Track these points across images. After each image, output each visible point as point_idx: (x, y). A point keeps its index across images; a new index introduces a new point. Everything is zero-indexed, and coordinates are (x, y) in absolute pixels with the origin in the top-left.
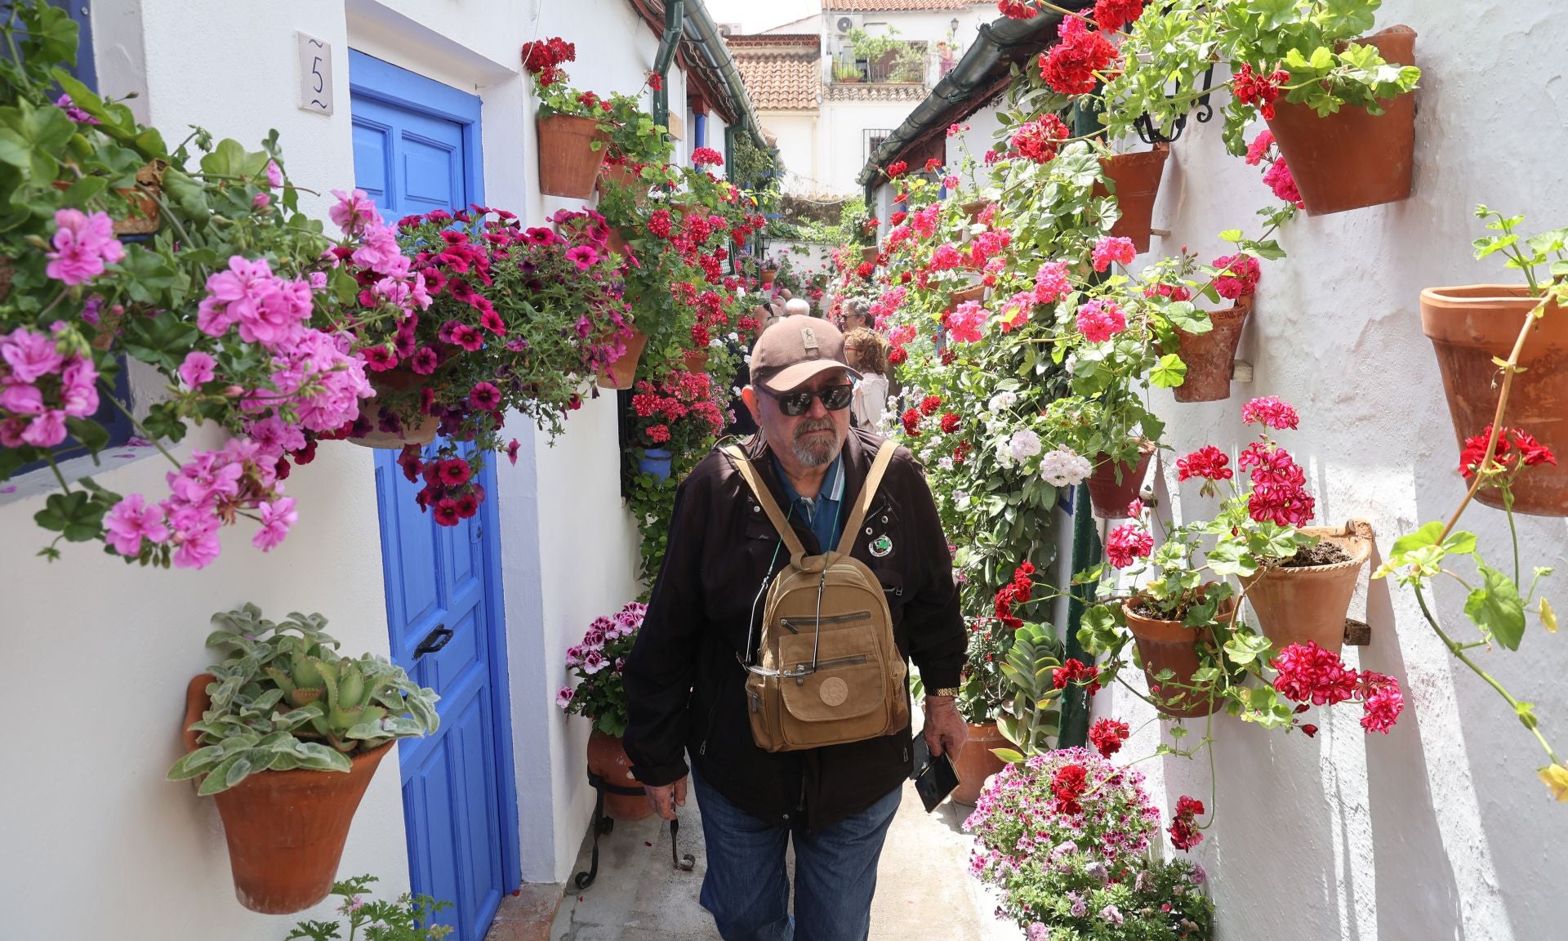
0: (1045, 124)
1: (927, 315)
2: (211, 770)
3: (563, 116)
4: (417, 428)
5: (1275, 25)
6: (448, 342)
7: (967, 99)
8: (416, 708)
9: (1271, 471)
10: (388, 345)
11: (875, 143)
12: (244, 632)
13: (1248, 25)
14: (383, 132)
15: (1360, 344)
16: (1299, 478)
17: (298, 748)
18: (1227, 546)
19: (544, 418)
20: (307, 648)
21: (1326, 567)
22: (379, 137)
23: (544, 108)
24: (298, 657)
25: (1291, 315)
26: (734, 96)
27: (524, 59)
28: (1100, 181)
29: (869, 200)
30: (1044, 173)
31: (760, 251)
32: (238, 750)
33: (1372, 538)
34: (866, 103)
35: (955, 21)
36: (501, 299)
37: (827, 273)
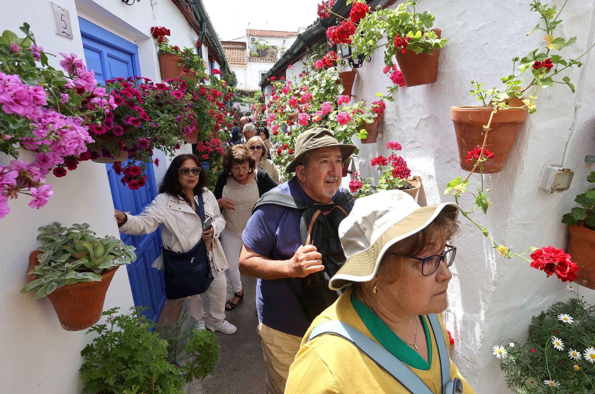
0: (331, 55)
1: (283, 121)
2: (40, 288)
3: (167, 53)
4: (119, 155)
5: (404, 24)
6: (127, 124)
7: (292, 59)
8: (127, 254)
9: (398, 162)
10: (98, 122)
11: (263, 75)
12: (54, 233)
13: (395, 24)
14: (99, 53)
15: (418, 126)
16: (405, 164)
17: (77, 275)
18: (382, 185)
19: (167, 151)
20: (80, 237)
21: (408, 190)
22: (98, 54)
23: (161, 51)
24: (76, 241)
25: (395, 118)
26: (222, 57)
27: (152, 33)
28: (339, 79)
29: (262, 91)
30: (323, 76)
31: (231, 105)
32: (51, 279)
33: (420, 180)
34: (260, 63)
35: (284, 40)
36: (148, 109)
37: (251, 112)
